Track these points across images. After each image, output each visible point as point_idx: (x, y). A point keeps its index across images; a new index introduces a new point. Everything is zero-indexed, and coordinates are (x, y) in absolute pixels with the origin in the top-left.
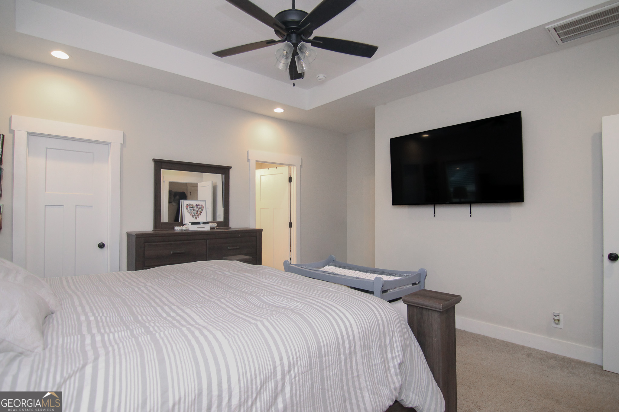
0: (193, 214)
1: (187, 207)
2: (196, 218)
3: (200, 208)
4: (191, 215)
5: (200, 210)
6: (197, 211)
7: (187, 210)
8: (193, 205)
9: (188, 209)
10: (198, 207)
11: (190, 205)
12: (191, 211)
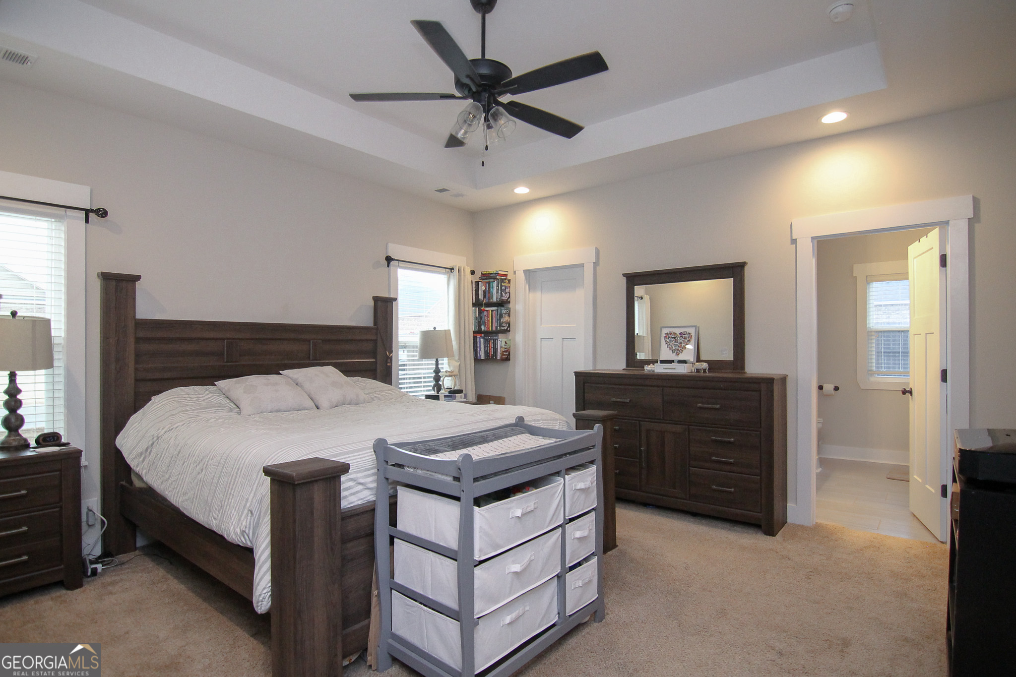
0: (674, 348)
1: (666, 337)
2: (678, 354)
3: (686, 339)
4: (670, 349)
5: (686, 340)
6: (681, 343)
7: (665, 341)
8: (675, 334)
9: (668, 340)
10: (684, 336)
11: (671, 334)
12: (671, 344)
